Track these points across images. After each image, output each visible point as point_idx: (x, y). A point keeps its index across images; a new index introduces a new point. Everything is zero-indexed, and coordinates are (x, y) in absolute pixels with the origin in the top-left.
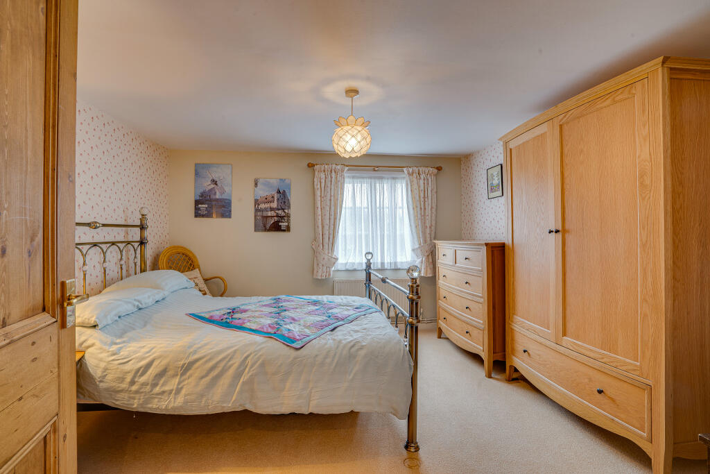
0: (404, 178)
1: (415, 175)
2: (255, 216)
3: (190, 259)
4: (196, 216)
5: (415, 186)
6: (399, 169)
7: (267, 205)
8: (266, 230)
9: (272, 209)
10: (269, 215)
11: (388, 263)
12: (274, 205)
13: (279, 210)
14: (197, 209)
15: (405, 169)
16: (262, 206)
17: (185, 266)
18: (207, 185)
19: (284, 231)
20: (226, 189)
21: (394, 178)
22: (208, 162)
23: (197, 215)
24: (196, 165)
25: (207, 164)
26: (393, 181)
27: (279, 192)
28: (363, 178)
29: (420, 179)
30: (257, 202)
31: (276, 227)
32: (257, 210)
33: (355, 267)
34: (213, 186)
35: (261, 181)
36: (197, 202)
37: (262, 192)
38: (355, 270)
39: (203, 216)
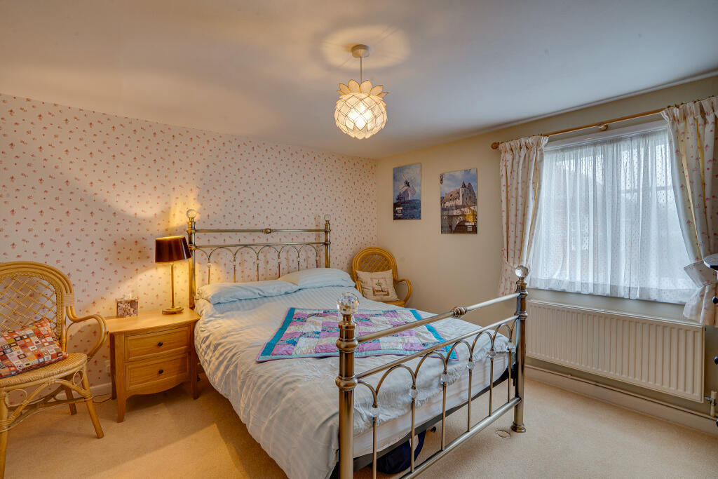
0: (665, 131)
1: (690, 119)
2: (442, 216)
3: (386, 259)
4: (394, 219)
5: (691, 141)
6: (651, 116)
7: (453, 203)
8: (451, 232)
9: (457, 207)
10: (455, 214)
11: (625, 287)
12: (459, 202)
13: (464, 207)
14: (395, 212)
15: (663, 114)
16: (448, 204)
17: (380, 266)
18: (402, 188)
19: (470, 232)
20: (417, 189)
21: (644, 136)
22: (402, 165)
23: (396, 218)
24: (394, 169)
25: (402, 167)
26: (642, 142)
27: (464, 186)
28: (581, 147)
29: (705, 122)
30: (443, 200)
31: (461, 229)
32: (443, 209)
33: (563, 287)
34: (406, 188)
35: (445, 177)
36: (395, 205)
37: (449, 188)
38: (564, 292)
39: (400, 218)
